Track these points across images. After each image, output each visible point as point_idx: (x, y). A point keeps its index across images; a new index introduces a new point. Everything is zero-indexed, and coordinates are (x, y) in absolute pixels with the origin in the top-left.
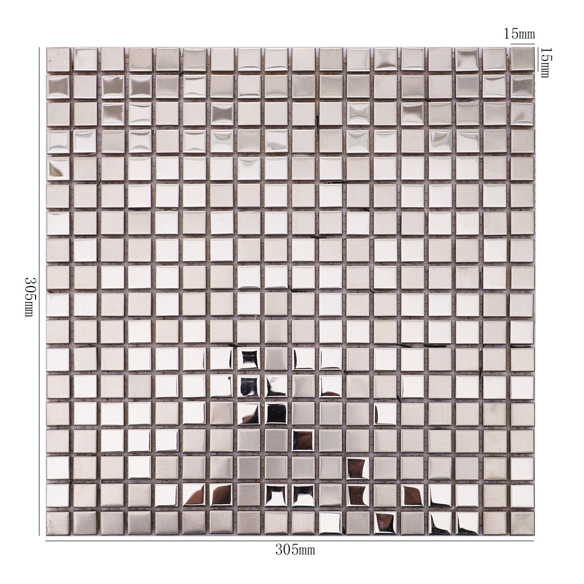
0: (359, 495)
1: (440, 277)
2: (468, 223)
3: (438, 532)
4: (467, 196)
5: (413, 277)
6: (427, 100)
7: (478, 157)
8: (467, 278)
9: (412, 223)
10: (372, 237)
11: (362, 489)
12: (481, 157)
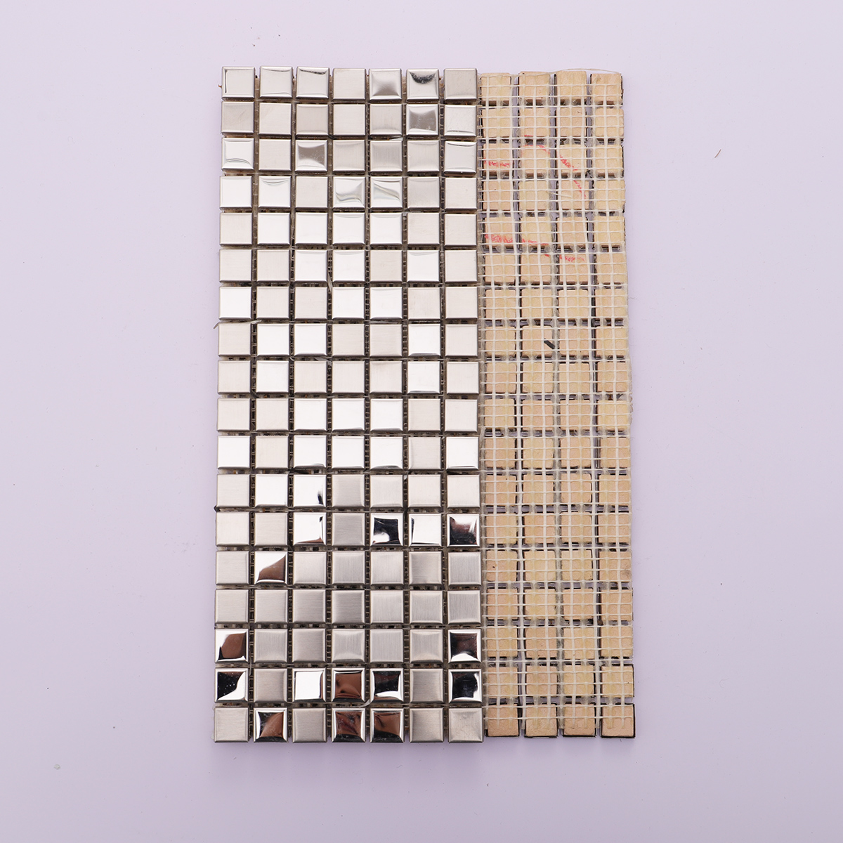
0: (232, 685)
1: (348, 377)
2: (386, 303)
3: (345, 737)
4: (386, 266)
5: (310, 377)
6: (331, 137)
7: (400, 213)
8: (386, 377)
9: (310, 303)
10: (254, 322)
11: (237, 675)
12: (404, 215)
